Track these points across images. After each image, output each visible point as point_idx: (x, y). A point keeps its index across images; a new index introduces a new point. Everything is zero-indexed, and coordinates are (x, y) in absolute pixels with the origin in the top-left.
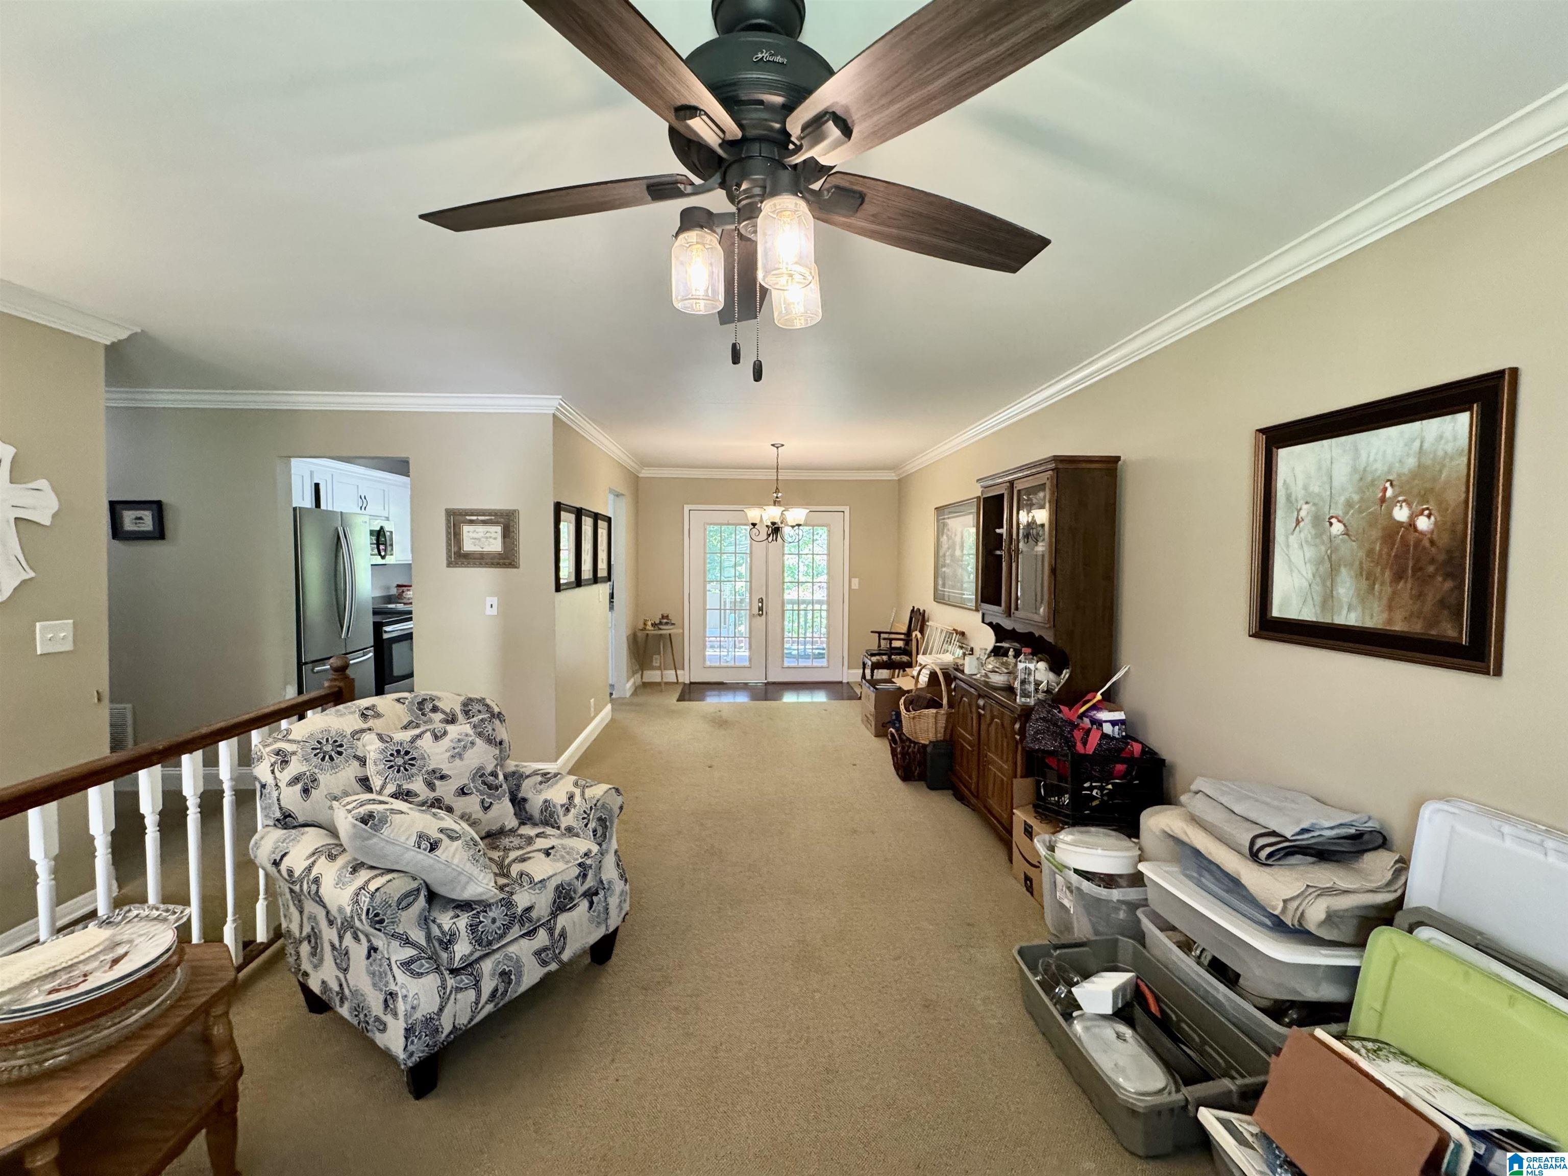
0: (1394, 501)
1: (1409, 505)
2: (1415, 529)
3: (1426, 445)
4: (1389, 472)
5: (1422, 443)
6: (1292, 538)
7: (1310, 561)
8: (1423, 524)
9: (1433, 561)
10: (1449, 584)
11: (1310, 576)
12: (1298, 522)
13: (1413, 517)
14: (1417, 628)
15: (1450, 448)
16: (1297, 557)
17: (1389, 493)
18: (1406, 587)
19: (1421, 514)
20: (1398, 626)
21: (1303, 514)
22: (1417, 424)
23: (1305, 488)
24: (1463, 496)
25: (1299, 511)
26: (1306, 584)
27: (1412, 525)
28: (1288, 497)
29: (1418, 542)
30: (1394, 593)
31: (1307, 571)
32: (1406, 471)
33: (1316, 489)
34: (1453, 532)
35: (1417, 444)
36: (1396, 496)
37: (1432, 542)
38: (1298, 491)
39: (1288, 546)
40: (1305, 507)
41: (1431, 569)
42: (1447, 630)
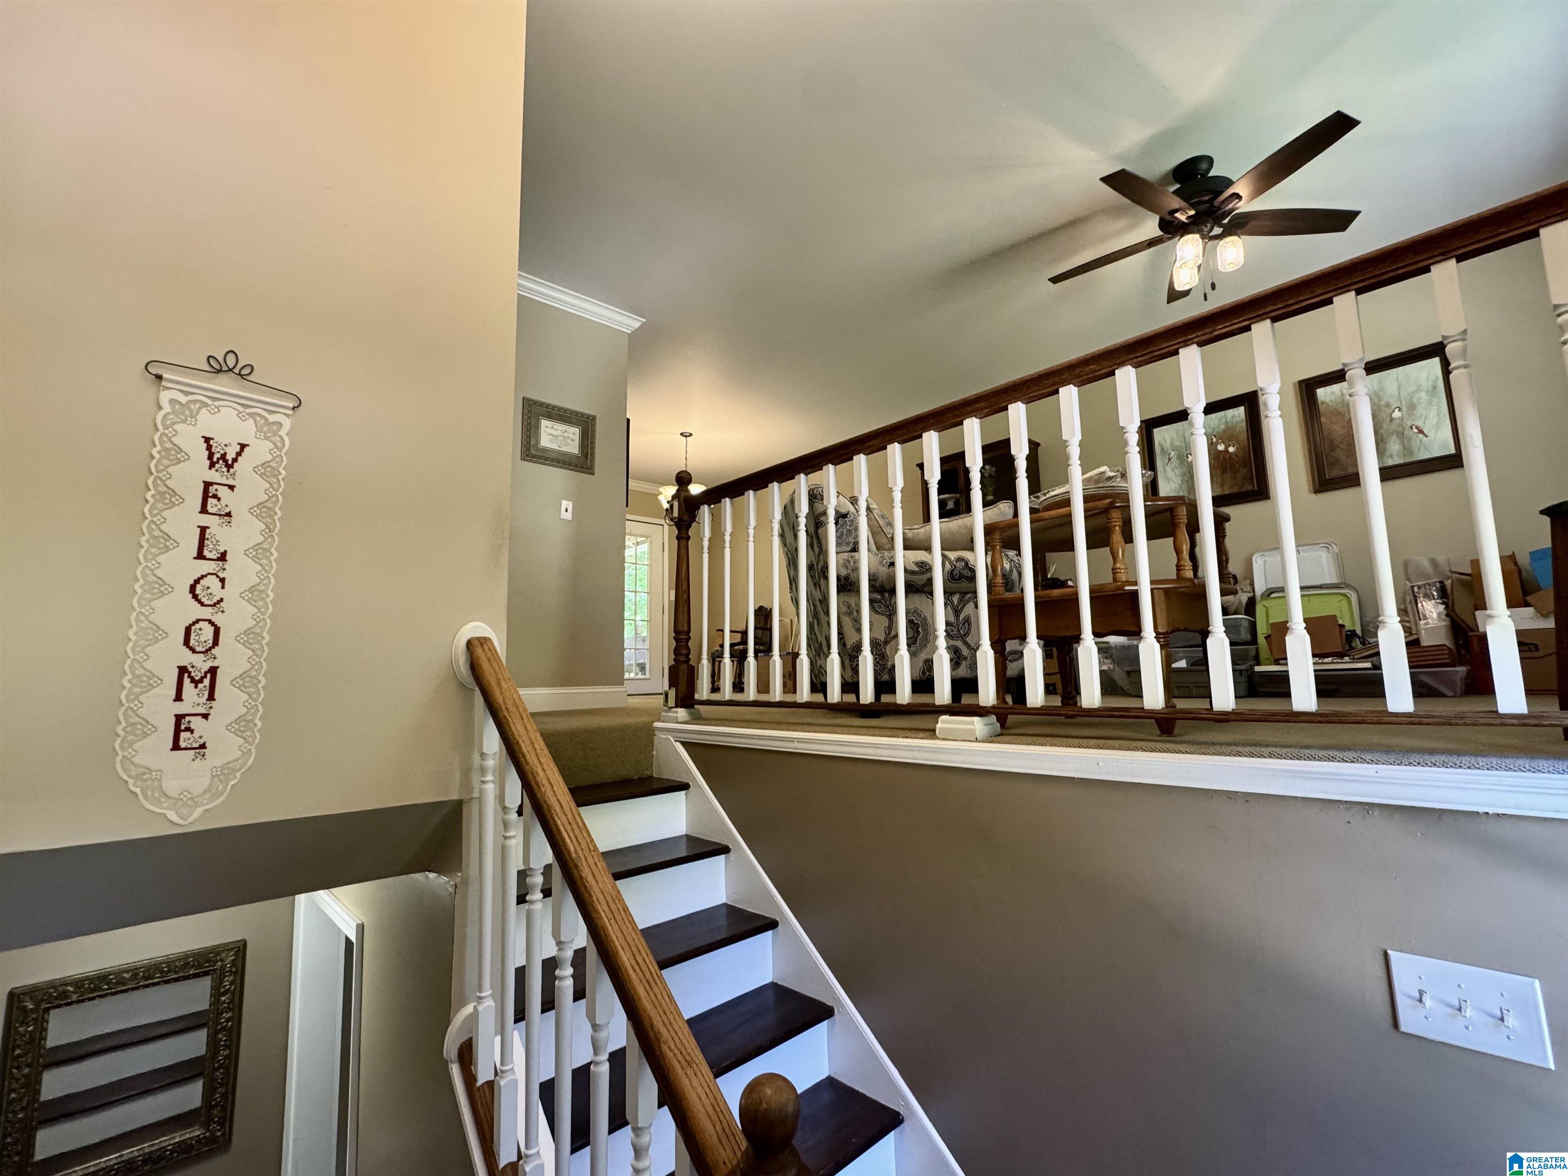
0: (1217, 443)
1: (1224, 443)
2: (1229, 452)
3: (1228, 420)
4: (1213, 431)
5: (1226, 419)
6: (1167, 467)
7: (1179, 475)
8: (1231, 449)
9: (1238, 462)
10: (1245, 470)
11: (1180, 483)
12: (1169, 459)
13: (1226, 448)
14: (1236, 490)
15: (1238, 419)
16: (1170, 474)
17: (1214, 440)
18: (1228, 475)
19: (1230, 446)
20: (1227, 491)
21: (1172, 455)
22: (1223, 412)
23: (1172, 444)
24: (1246, 437)
25: (1169, 455)
26: (1177, 485)
27: (1226, 451)
28: (1162, 449)
29: (1230, 458)
30: (1223, 479)
31: (1178, 480)
32: (1220, 430)
33: (1178, 444)
34: (1244, 450)
35: (1224, 420)
36: (1217, 441)
37: (1237, 456)
38: (1167, 445)
39: (1165, 471)
40: (1173, 453)
41: (1238, 466)
42: (1249, 487)
